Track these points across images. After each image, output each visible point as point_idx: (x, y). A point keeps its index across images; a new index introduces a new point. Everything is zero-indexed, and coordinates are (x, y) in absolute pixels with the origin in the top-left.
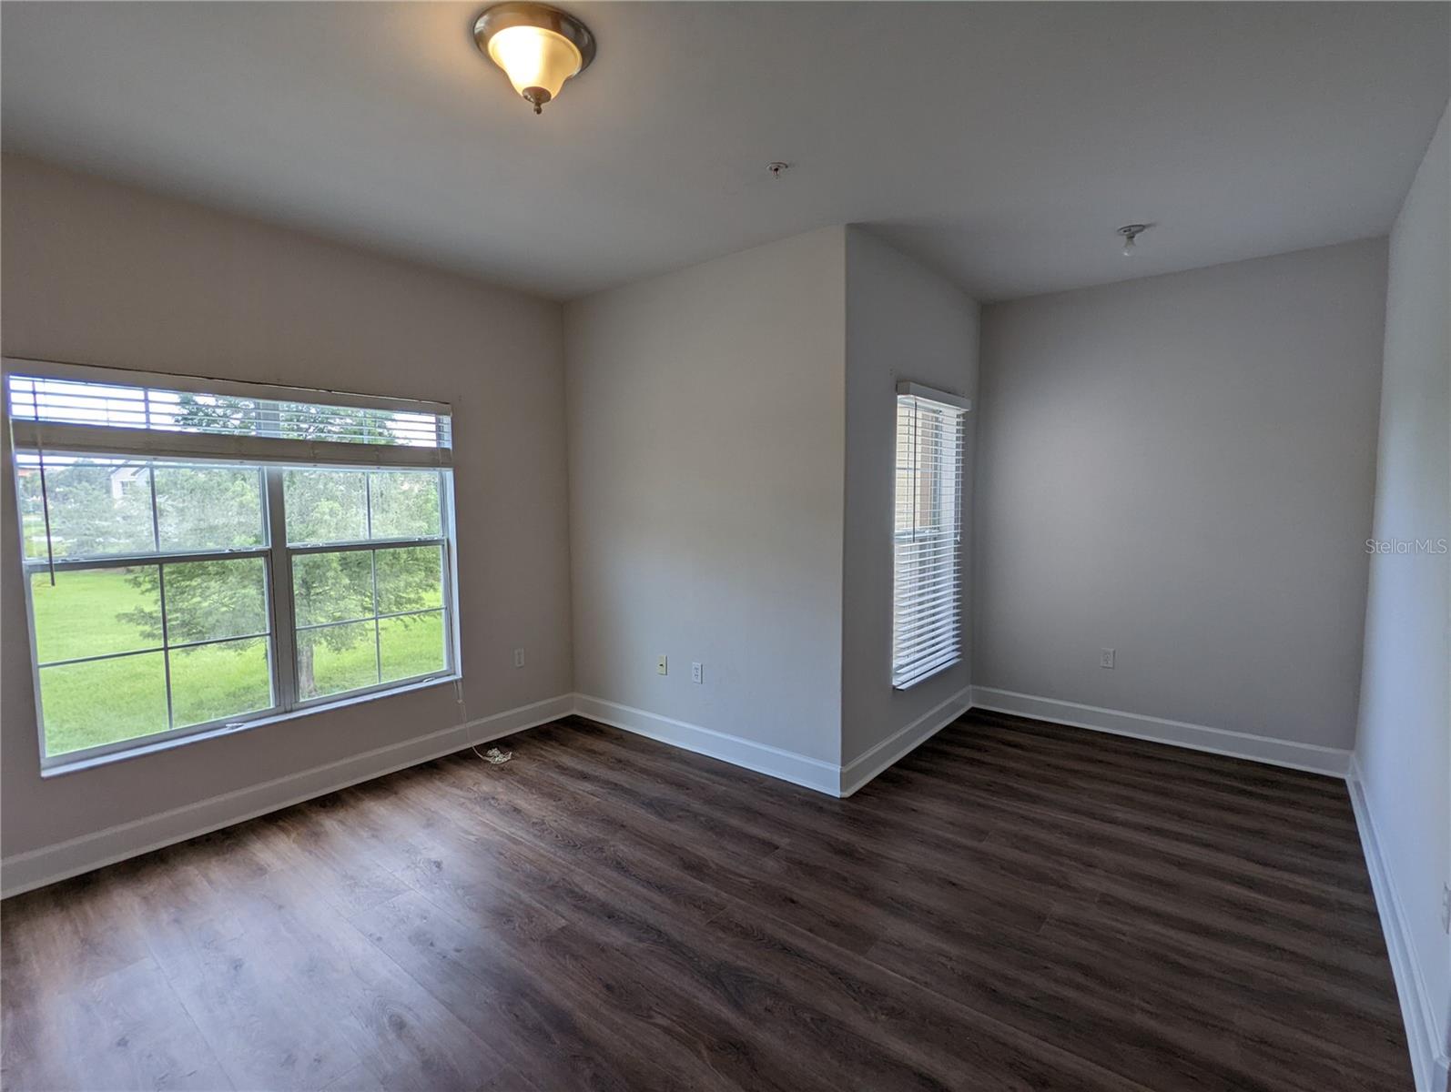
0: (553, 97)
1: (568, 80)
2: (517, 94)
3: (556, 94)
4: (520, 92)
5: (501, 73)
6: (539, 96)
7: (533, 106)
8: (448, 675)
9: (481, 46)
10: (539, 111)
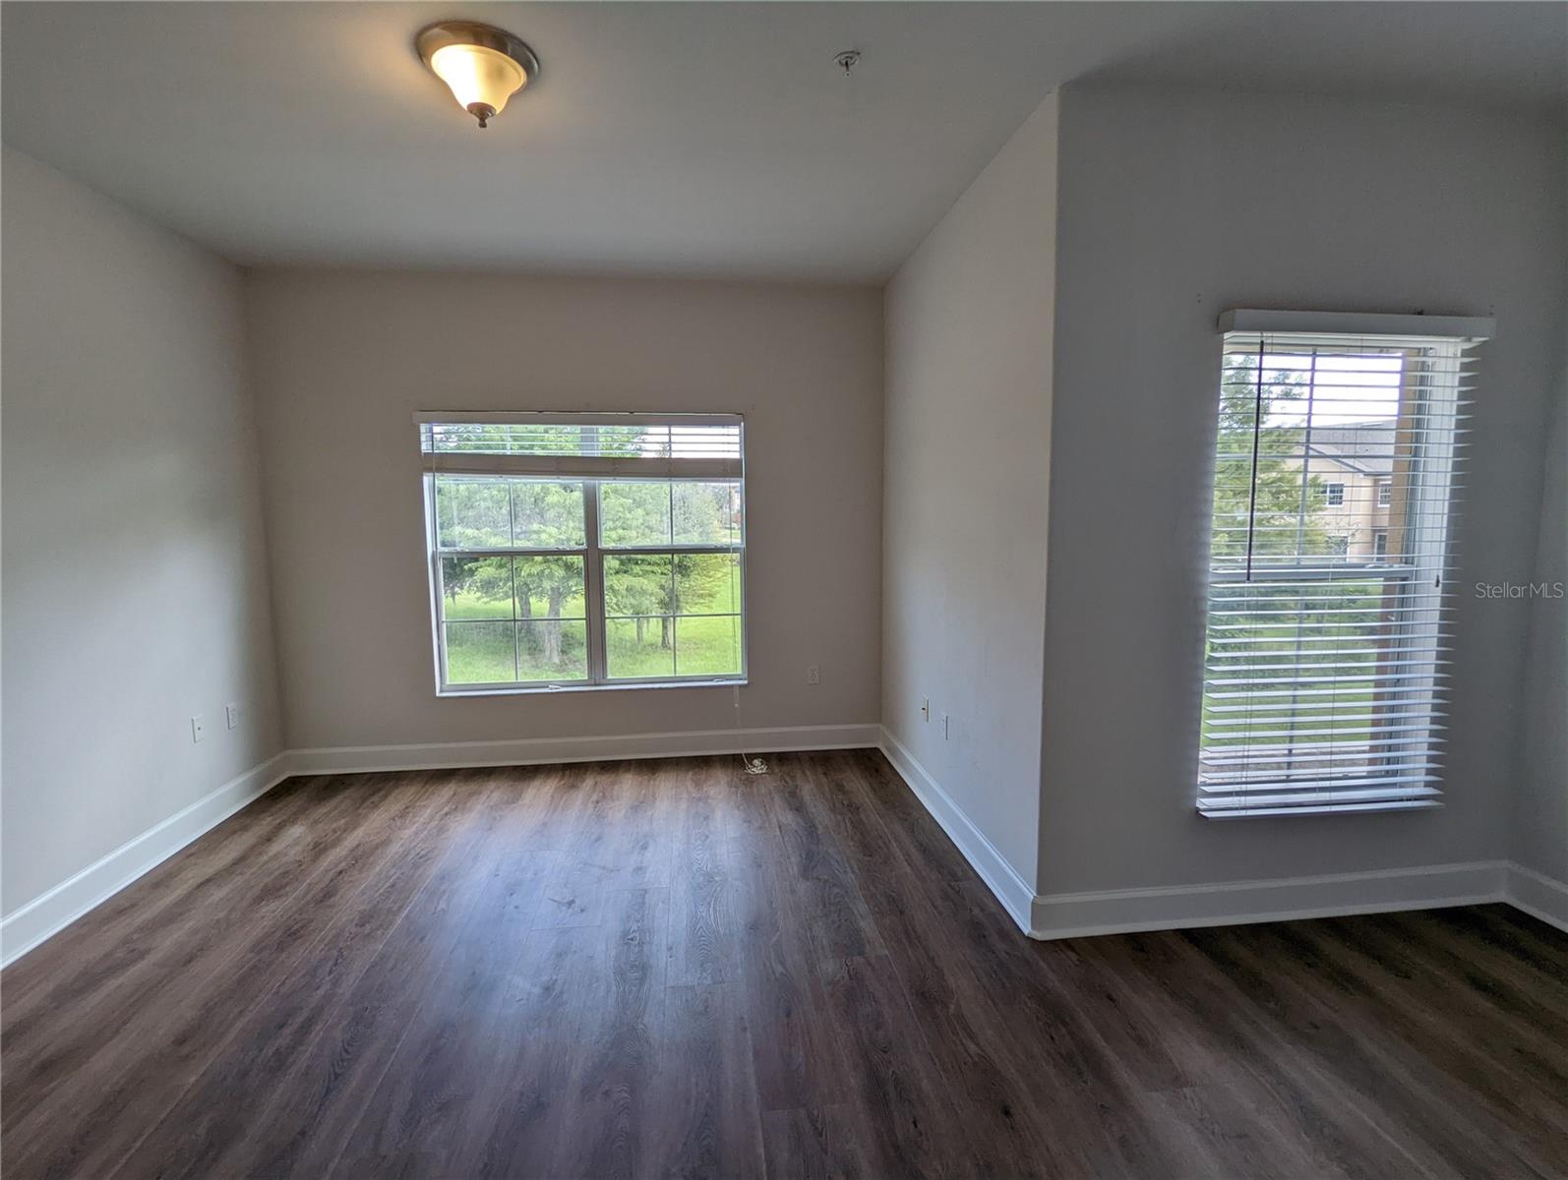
0: (498, 112)
1: (512, 97)
2: (462, 108)
3: (501, 110)
4: (465, 107)
5: (443, 86)
6: (482, 111)
7: (478, 120)
8: (741, 679)
9: (424, 60)
10: (483, 125)
